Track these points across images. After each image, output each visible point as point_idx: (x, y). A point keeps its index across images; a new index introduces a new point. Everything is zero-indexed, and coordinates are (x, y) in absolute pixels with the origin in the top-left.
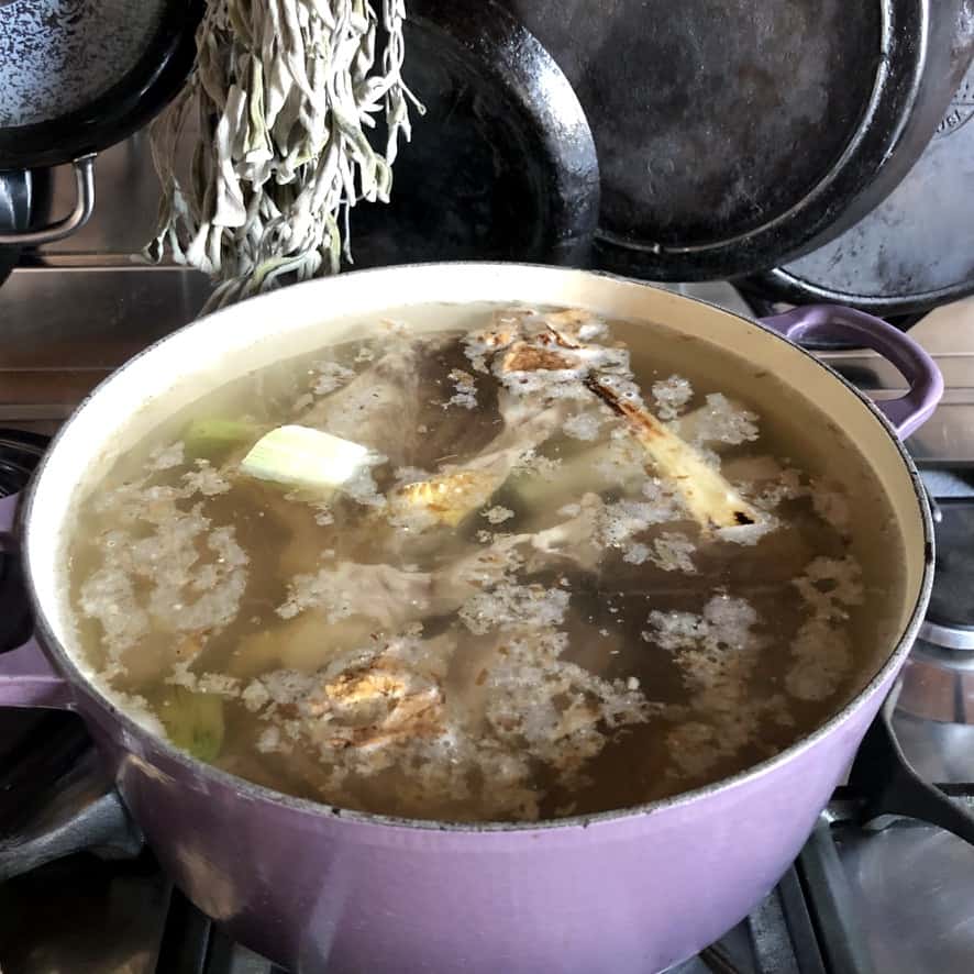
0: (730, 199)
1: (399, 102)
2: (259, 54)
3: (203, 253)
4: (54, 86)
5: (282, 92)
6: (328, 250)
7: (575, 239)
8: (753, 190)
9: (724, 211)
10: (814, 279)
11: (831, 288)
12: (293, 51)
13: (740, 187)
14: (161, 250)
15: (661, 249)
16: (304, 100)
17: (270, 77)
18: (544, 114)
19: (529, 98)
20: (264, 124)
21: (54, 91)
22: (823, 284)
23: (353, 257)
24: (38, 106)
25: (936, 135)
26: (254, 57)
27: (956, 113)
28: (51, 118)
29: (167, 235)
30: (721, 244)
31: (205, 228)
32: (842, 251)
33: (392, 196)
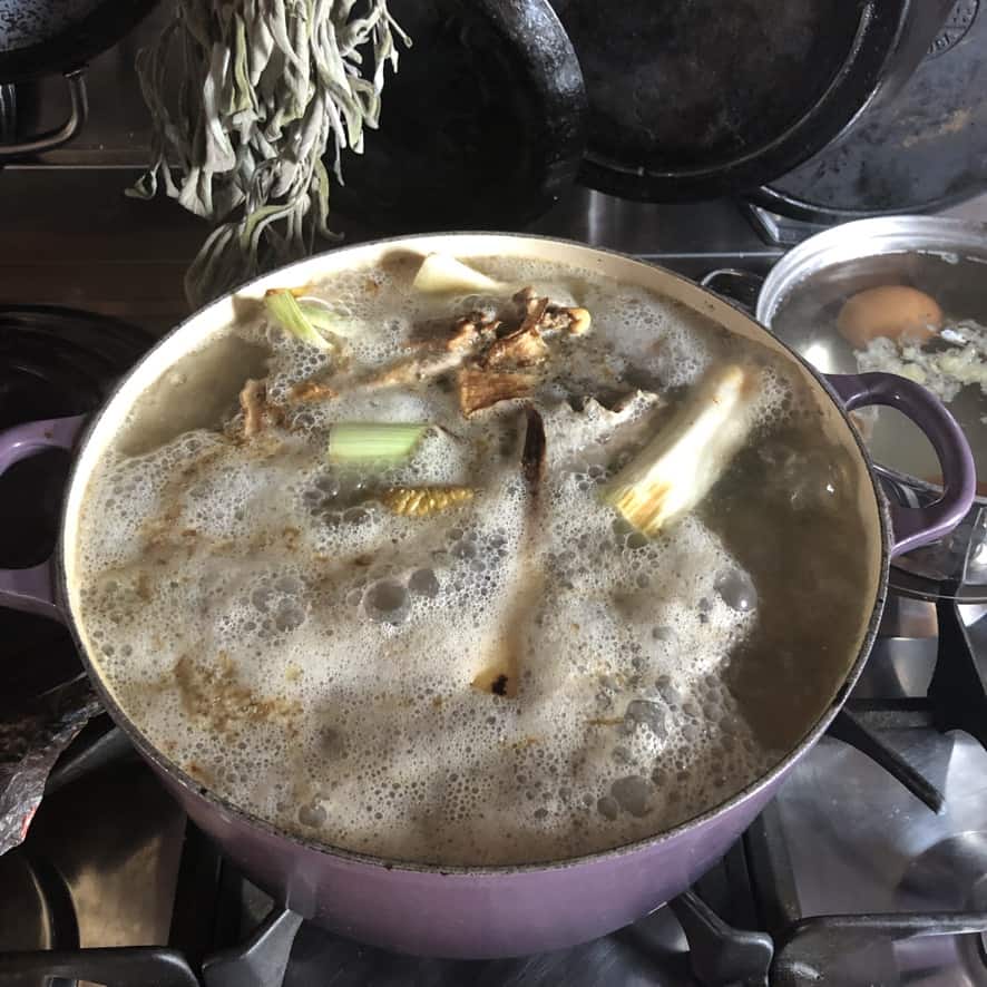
0: (713, 129)
1: (385, 36)
2: (241, 12)
3: (195, 195)
4: (39, 9)
5: (265, 52)
6: (317, 192)
7: (563, 162)
8: (736, 121)
9: (708, 139)
10: (797, 194)
11: (812, 201)
12: (275, 15)
13: (723, 119)
14: (154, 184)
15: (645, 172)
16: (287, 61)
17: (253, 38)
18: (531, 48)
19: (516, 31)
20: (248, 84)
21: (40, 13)
22: (805, 198)
23: (344, 179)
24: (24, 28)
25: (926, 58)
26: (237, 16)
27: (946, 36)
28: (39, 41)
29: (160, 168)
30: (705, 171)
31: (195, 173)
32: (826, 168)
33: (380, 122)
